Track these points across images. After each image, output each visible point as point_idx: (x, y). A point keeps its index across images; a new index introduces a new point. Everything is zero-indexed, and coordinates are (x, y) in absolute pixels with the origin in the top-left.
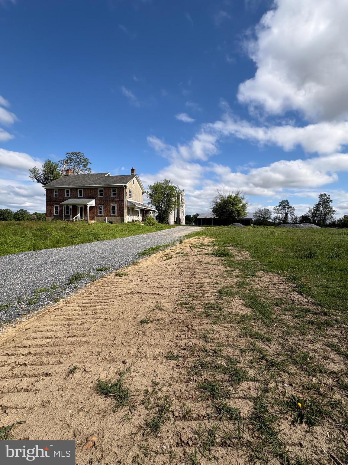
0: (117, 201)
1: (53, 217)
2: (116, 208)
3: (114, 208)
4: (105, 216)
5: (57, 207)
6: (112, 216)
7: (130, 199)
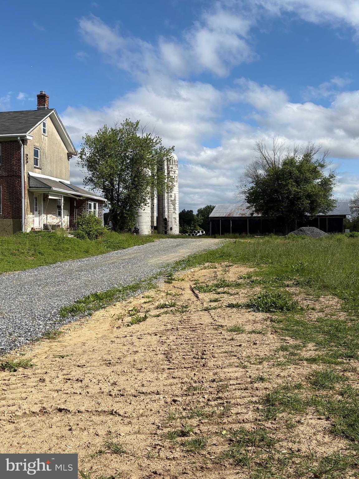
0: (2, 177)
2: (0, 196)
7: (37, 172)
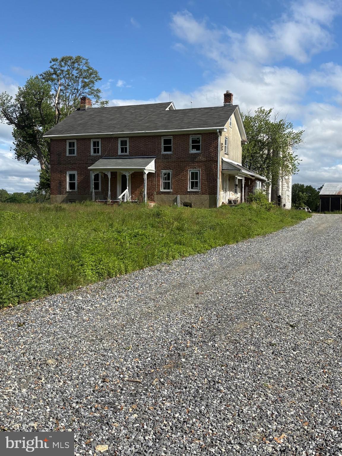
0: (201, 162)
1: (65, 196)
2: (200, 177)
3: (194, 176)
4: (176, 193)
5: (74, 175)
6: (190, 192)
7: (226, 157)
